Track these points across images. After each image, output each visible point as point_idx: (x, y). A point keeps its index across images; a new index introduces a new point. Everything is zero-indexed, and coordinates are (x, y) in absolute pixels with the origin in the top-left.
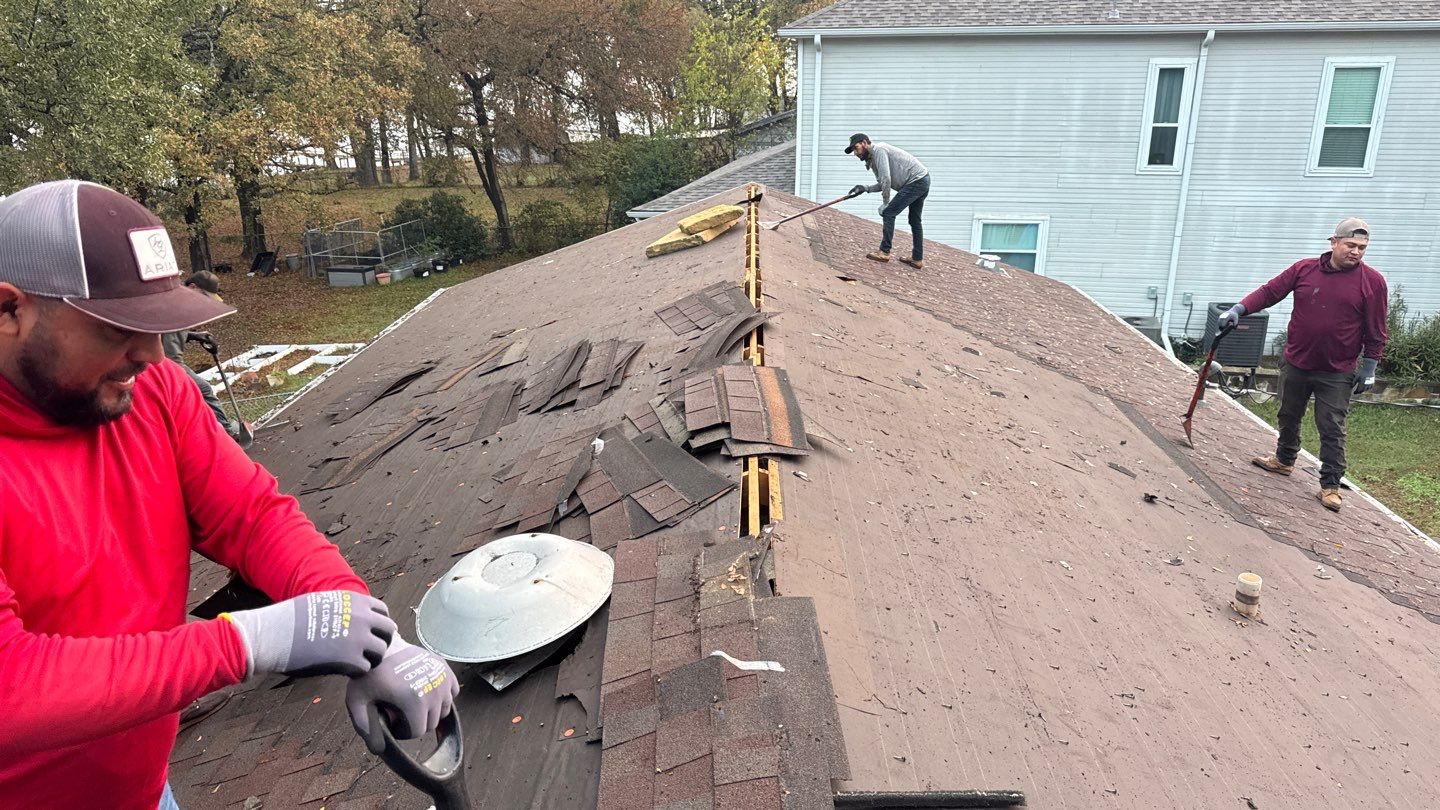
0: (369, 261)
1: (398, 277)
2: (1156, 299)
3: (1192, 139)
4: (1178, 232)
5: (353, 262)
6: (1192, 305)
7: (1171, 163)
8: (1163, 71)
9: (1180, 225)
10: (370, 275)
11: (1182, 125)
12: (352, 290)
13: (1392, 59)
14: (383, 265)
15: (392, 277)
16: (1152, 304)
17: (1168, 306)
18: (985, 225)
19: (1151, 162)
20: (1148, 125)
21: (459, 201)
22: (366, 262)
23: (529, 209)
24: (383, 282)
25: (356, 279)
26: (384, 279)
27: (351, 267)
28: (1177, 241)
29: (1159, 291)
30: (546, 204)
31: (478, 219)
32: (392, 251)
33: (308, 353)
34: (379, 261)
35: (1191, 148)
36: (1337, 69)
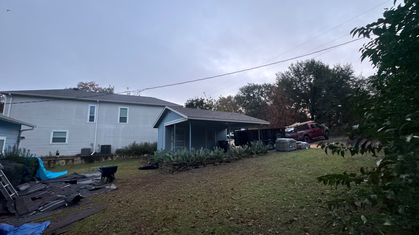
3: (97, 117)
6: (99, 146)
7: (93, 121)
8: (91, 107)
9: (96, 132)
11: (95, 115)
13: (129, 108)
16: (92, 146)
17: (95, 146)
18: (54, 132)
19: (89, 121)
20: (89, 115)
29: (93, 143)
36: (121, 108)
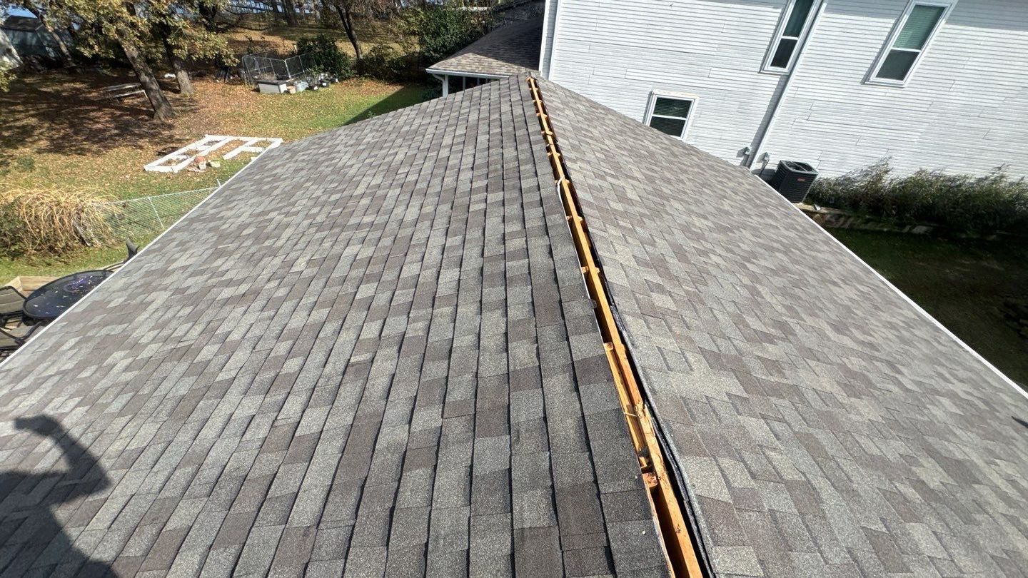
0: (283, 77)
1: (300, 89)
2: (749, 155)
3: (804, 50)
4: (776, 114)
6: (768, 161)
7: (785, 65)
9: (778, 109)
10: (283, 87)
11: (800, 39)
12: (272, 96)
13: (954, 3)
14: (291, 81)
15: (297, 89)
16: (745, 158)
17: (756, 160)
18: (659, 99)
19: (773, 64)
20: (780, 36)
22: (279, 78)
25: (274, 89)
26: (292, 90)
28: (773, 120)
31: (344, 54)
32: (296, 73)
33: (242, 143)
34: (288, 79)
35: (801, 57)
36: (916, 6)
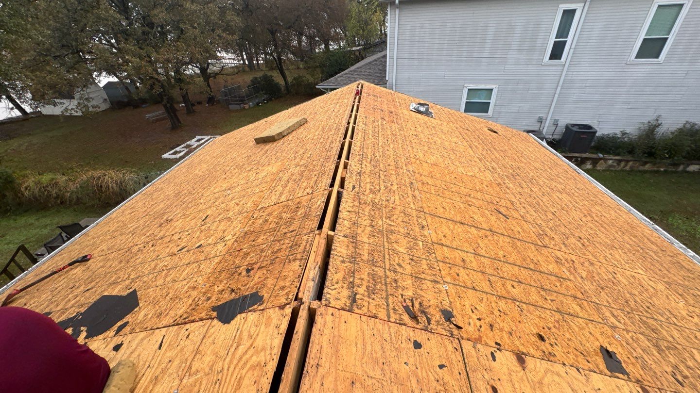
0: (242, 100)
1: (252, 106)
2: (541, 122)
3: (573, 47)
4: (558, 92)
5: (237, 101)
6: (557, 125)
7: (560, 58)
8: (566, 12)
9: (559, 88)
10: (242, 105)
11: (569, 40)
12: (237, 111)
13: (691, 0)
14: (247, 101)
15: (249, 106)
16: (539, 124)
17: (547, 125)
18: (469, 89)
19: (550, 58)
20: (552, 39)
21: (272, 77)
22: (240, 101)
23: (295, 79)
24: (246, 108)
25: (237, 107)
26: (247, 106)
27: (236, 103)
28: (556, 96)
29: (544, 118)
30: (300, 77)
32: (249, 96)
34: (245, 100)
35: (572, 51)
36: (659, 6)
